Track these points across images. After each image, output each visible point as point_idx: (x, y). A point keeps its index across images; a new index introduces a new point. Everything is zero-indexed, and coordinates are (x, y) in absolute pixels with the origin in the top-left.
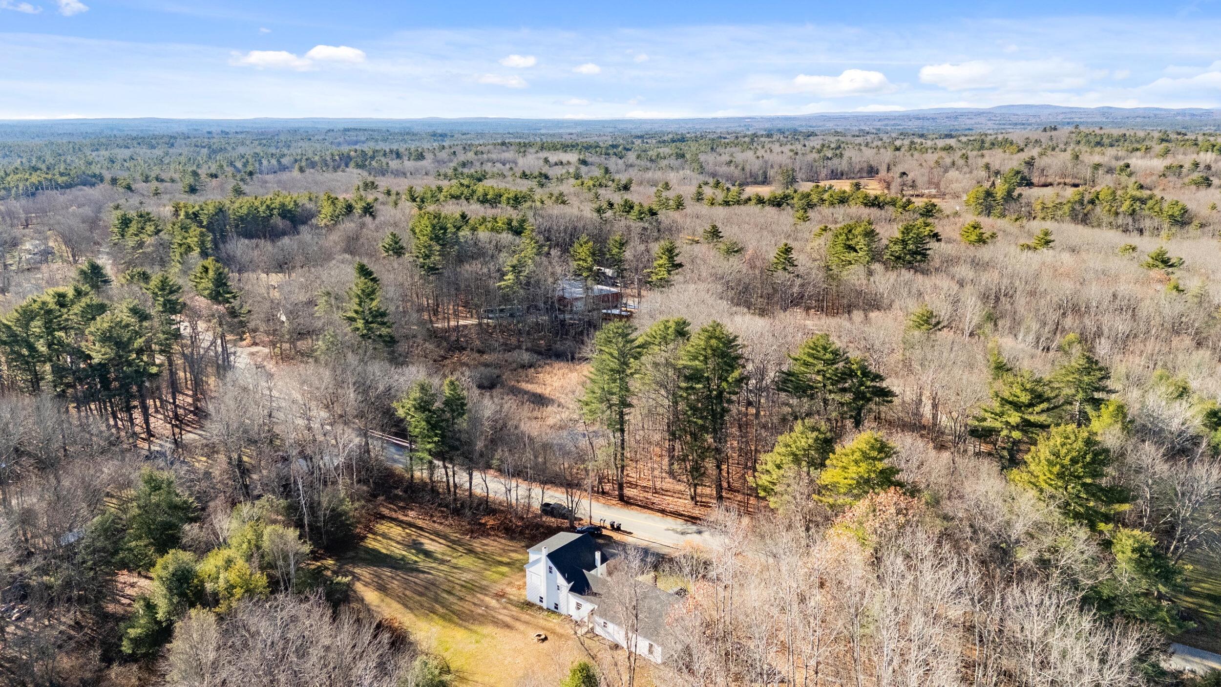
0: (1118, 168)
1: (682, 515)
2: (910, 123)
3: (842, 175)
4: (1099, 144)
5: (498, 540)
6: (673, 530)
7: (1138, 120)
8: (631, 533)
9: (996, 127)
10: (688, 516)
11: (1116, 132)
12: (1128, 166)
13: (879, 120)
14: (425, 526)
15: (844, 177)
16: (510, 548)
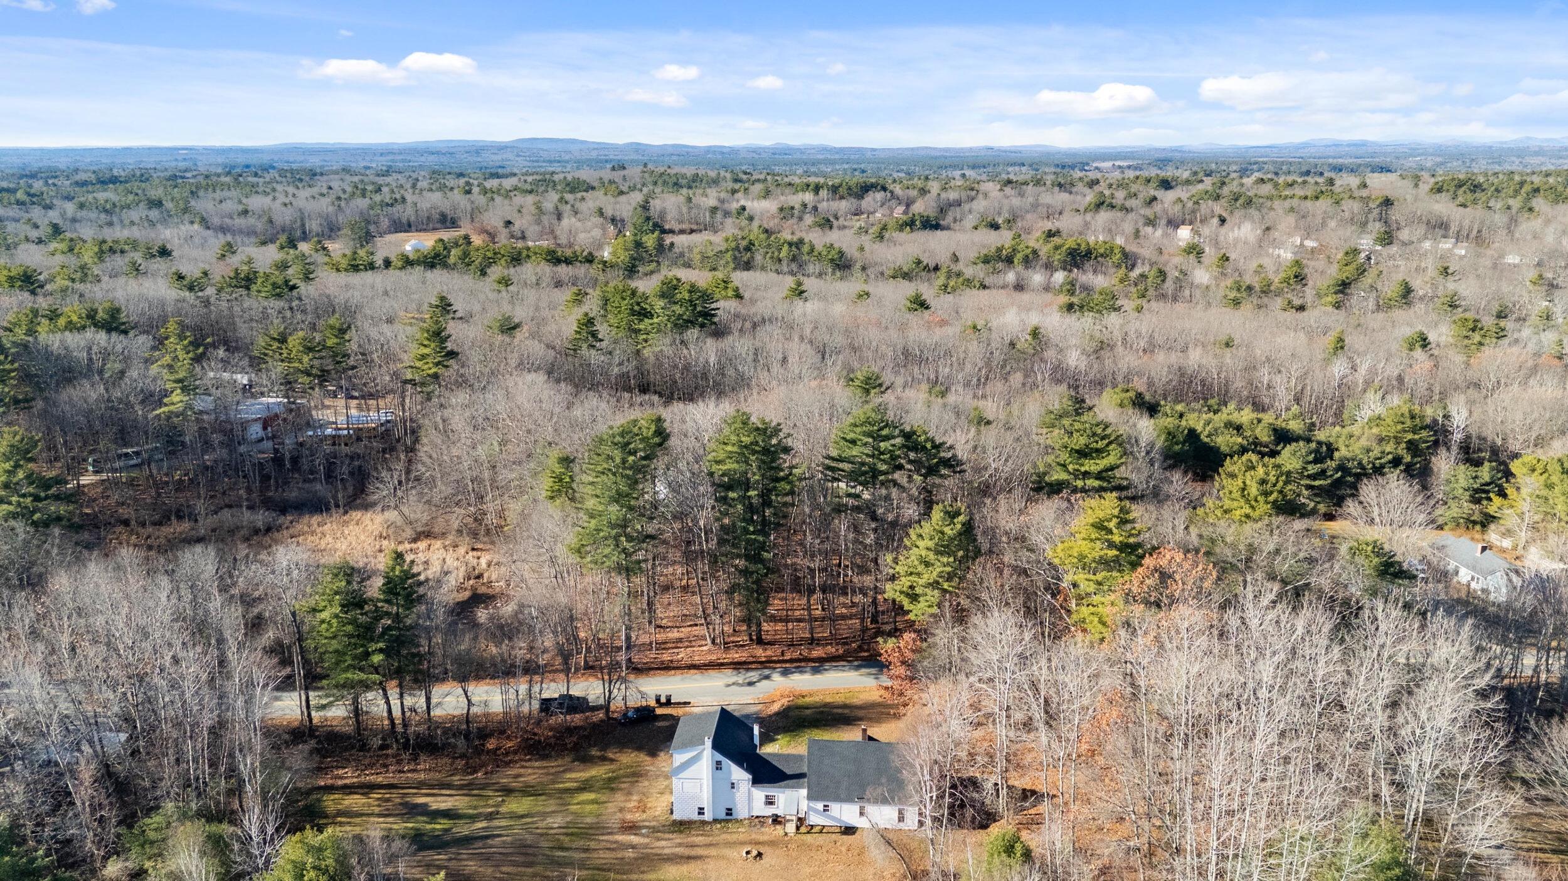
0: (734, 211)
1: (722, 664)
2: (423, 159)
3: (410, 226)
4: (677, 185)
5: (528, 764)
6: (734, 684)
7: (674, 158)
8: (685, 703)
9: (529, 164)
10: (731, 663)
11: (689, 171)
12: (744, 208)
13: (381, 155)
14: (392, 781)
15: (413, 228)
16: (558, 769)
